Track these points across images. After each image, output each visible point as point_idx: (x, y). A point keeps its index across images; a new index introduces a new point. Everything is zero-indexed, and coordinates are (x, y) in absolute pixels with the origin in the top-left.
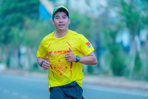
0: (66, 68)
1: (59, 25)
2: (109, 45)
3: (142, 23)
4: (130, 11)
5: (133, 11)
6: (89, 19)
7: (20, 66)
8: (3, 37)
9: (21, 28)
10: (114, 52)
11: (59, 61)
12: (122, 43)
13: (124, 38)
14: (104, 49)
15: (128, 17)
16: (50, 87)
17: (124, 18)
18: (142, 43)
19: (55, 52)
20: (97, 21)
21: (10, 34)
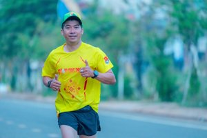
0: (79, 89)
1: (70, 36)
2: (154, 58)
3: (200, 28)
4: (184, 12)
5: (189, 10)
6: (126, 22)
7: (30, 87)
8: (6, 47)
9: (32, 35)
10: (161, 68)
11: (71, 81)
12: (172, 55)
13: (176, 48)
14: (148, 64)
15: (181, 20)
16: (59, 112)
17: (175, 20)
18: (201, 55)
19: (66, 70)
20: (137, 24)
21: (16, 42)
